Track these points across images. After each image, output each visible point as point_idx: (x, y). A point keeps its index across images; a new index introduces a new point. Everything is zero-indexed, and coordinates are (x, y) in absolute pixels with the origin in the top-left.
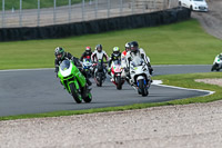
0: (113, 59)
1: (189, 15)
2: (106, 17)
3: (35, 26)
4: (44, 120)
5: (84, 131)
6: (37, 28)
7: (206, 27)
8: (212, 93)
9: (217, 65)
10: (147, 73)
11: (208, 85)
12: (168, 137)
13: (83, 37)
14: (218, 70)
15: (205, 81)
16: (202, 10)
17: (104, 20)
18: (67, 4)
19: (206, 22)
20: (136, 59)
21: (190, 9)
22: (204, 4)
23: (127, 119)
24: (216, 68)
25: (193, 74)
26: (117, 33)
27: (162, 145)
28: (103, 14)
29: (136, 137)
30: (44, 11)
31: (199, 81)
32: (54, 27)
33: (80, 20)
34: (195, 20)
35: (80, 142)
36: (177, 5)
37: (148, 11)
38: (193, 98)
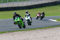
4: (25, 31)
5: (36, 34)
6: (23, 7)
12: (58, 35)
13: (35, 9)
17: (41, 4)
23: (47, 31)
27: (57, 38)
29: (50, 35)
32: (27, 6)
33: (34, 4)
35: (35, 37)
37: (52, 1)
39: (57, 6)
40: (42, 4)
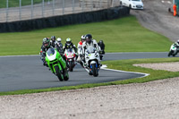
0: (66, 48)
1: (129, 12)
2: (61, 14)
3: (4, 21)
4: (12, 97)
5: (44, 106)
6: (6, 23)
7: (142, 22)
8: (147, 75)
9: (172, 51)
10: (98, 58)
11: (144, 69)
12: (111, 111)
13: (43, 31)
14: (174, 56)
15: (141, 65)
16: (139, 8)
17: (60, 16)
18: (30, 4)
19: (142, 18)
20: (90, 48)
21: (130, 8)
22: (140, 3)
23: (78, 96)
24: (172, 54)
25: (132, 60)
26: (70, 27)
27: (107, 117)
28: (58, 12)
29: (86, 110)
30: (11, 10)
31: (136, 65)
32: (20, 22)
33: (41, 17)
34: (133, 16)
35: (41, 115)
36: (118, 4)
37: (95, 9)
38: (132, 79)
39: (110, 22)
40: (65, 16)
